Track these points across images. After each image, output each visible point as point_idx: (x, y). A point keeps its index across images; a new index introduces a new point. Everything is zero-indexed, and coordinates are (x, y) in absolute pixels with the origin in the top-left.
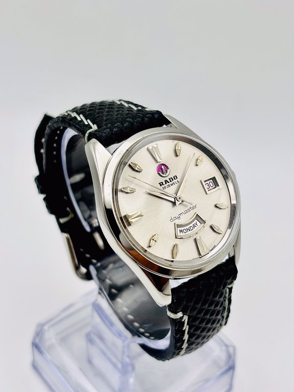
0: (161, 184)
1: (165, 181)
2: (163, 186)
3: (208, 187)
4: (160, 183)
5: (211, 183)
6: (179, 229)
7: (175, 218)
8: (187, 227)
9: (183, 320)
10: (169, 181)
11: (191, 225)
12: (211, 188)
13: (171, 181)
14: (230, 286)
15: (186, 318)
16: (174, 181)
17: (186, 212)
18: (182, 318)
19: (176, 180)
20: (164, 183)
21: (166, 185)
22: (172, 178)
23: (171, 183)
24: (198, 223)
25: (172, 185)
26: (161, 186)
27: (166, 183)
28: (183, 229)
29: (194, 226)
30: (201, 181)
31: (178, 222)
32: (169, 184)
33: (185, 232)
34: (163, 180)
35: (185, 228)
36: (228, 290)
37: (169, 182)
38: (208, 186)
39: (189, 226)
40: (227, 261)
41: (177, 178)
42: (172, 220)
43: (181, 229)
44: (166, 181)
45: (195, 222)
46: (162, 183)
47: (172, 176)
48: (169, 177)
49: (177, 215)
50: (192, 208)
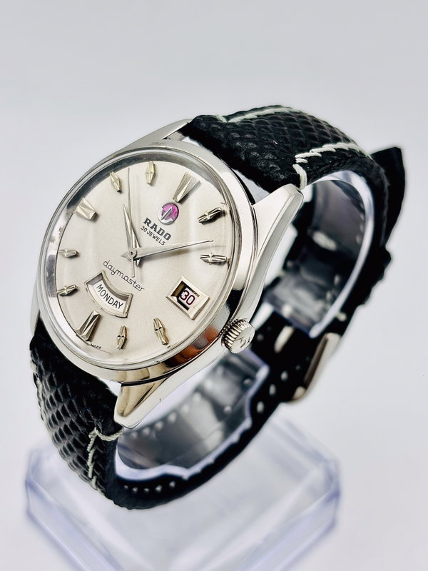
0: (147, 222)
1: (154, 225)
2: (146, 226)
3: (184, 297)
4: (147, 219)
5: (192, 298)
6: (102, 282)
7: (110, 267)
8: (110, 294)
10: (158, 230)
11: (115, 299)
12: (185, 302)
13: (158, 233)
16: (162, 237)
17: (126, 278)
19: (164, 240)
20: (151, 225)
21: (149, 229)
22: (164, 231)
23: (156, 234)
24: (122, 308)
25: (154, 237)
26: (145, 223)
27: (151, 228)
28: (105, 288)
29: (116, 304)
31: (108, 272)
32: (154, 232)
33: (102, 294)
34: (155, 221)
35: (108, 292)
37: (155, 230)
38: (186, 296)
39: (112, 296)
41: (168, 239)
42: (106, 264)
43: (103, 286)
44: (155, 227)
45: (121, 302)
46: (150, 222)
47: (167, 229)
48: (164, 228)
49: (115, 268)
50: (135, 285)
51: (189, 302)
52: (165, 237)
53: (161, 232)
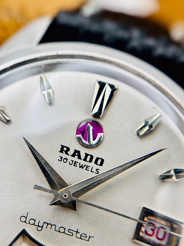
0: (64, 149)
1: (76, 151)
2: (64, 155)
3: (150, 232)
4: (63, 147)
5: (162, 231)
7: (32, 222)
10: (83, 156)
12: (154, 238)
13: (85, 159)
16: (92, 164)
19: (96, 167)
20: (71, 152)
21: (70, 158)
22: (92, 157)
23: (83, 163)
25: (82, 167)
26: (62, 151)
27: (73, 155)
31: (32, 231)
32: (79, 160)
34: (74, 146)
37: (79, 158)
38: (153, 230)
41: (101, 164)
42: (23, 219)
44: (77, 153)
46: (68, 149)
47: (95, 153)
48: (90, 152)
49: (41, 220)
50: (79, 235)
51: (160, 236)
52: (96, 162)
53: (89, 158)
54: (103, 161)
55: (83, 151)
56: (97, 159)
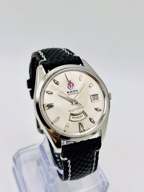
0: (68, 92)
1: (71, 91)
2: (69, 94)
3: (94, 99)
4: (67, 92)
7: (71, 111)
8: (77, 116)
9: (68, 162)
10: (73, 91)
11: (80, 116)
12: (95, 99)
13: (73, 92)
14: (97, 151)
15: (69, 162)
16: (75, 92)
17: (78, 109)
18: (67, 161)
19: (76, 92)
20: (70, 92)
21: (70, 94)
22: (74, 90)
23: (74, 93)
24: (83, 115)
25: (74, 94)
26: (68, 93)
27: (71, 93)
28: (74, 116)
29: (81, 117)
30: (90, 95)
31: (72, 113)
32: (72, 93)
33: (75, 118)
34: (69, 91)
35: (76, 116)
36: (95, 153)
37: (72, 92)
39: (78, 116)
40: (98, 137)
41: (77, 91)
42: (69, 111)
43: (73, 116)
44: (71, 92)
45: (82, 115)
46: (69, 92)
48: (73, 90)
49: (72, 109)
50: (82, 108)
51: (96, 98)
52: (76, 91)
53: (74, 91)
54: (77, 90)
55: (72, 90)
56: (76, 90)
